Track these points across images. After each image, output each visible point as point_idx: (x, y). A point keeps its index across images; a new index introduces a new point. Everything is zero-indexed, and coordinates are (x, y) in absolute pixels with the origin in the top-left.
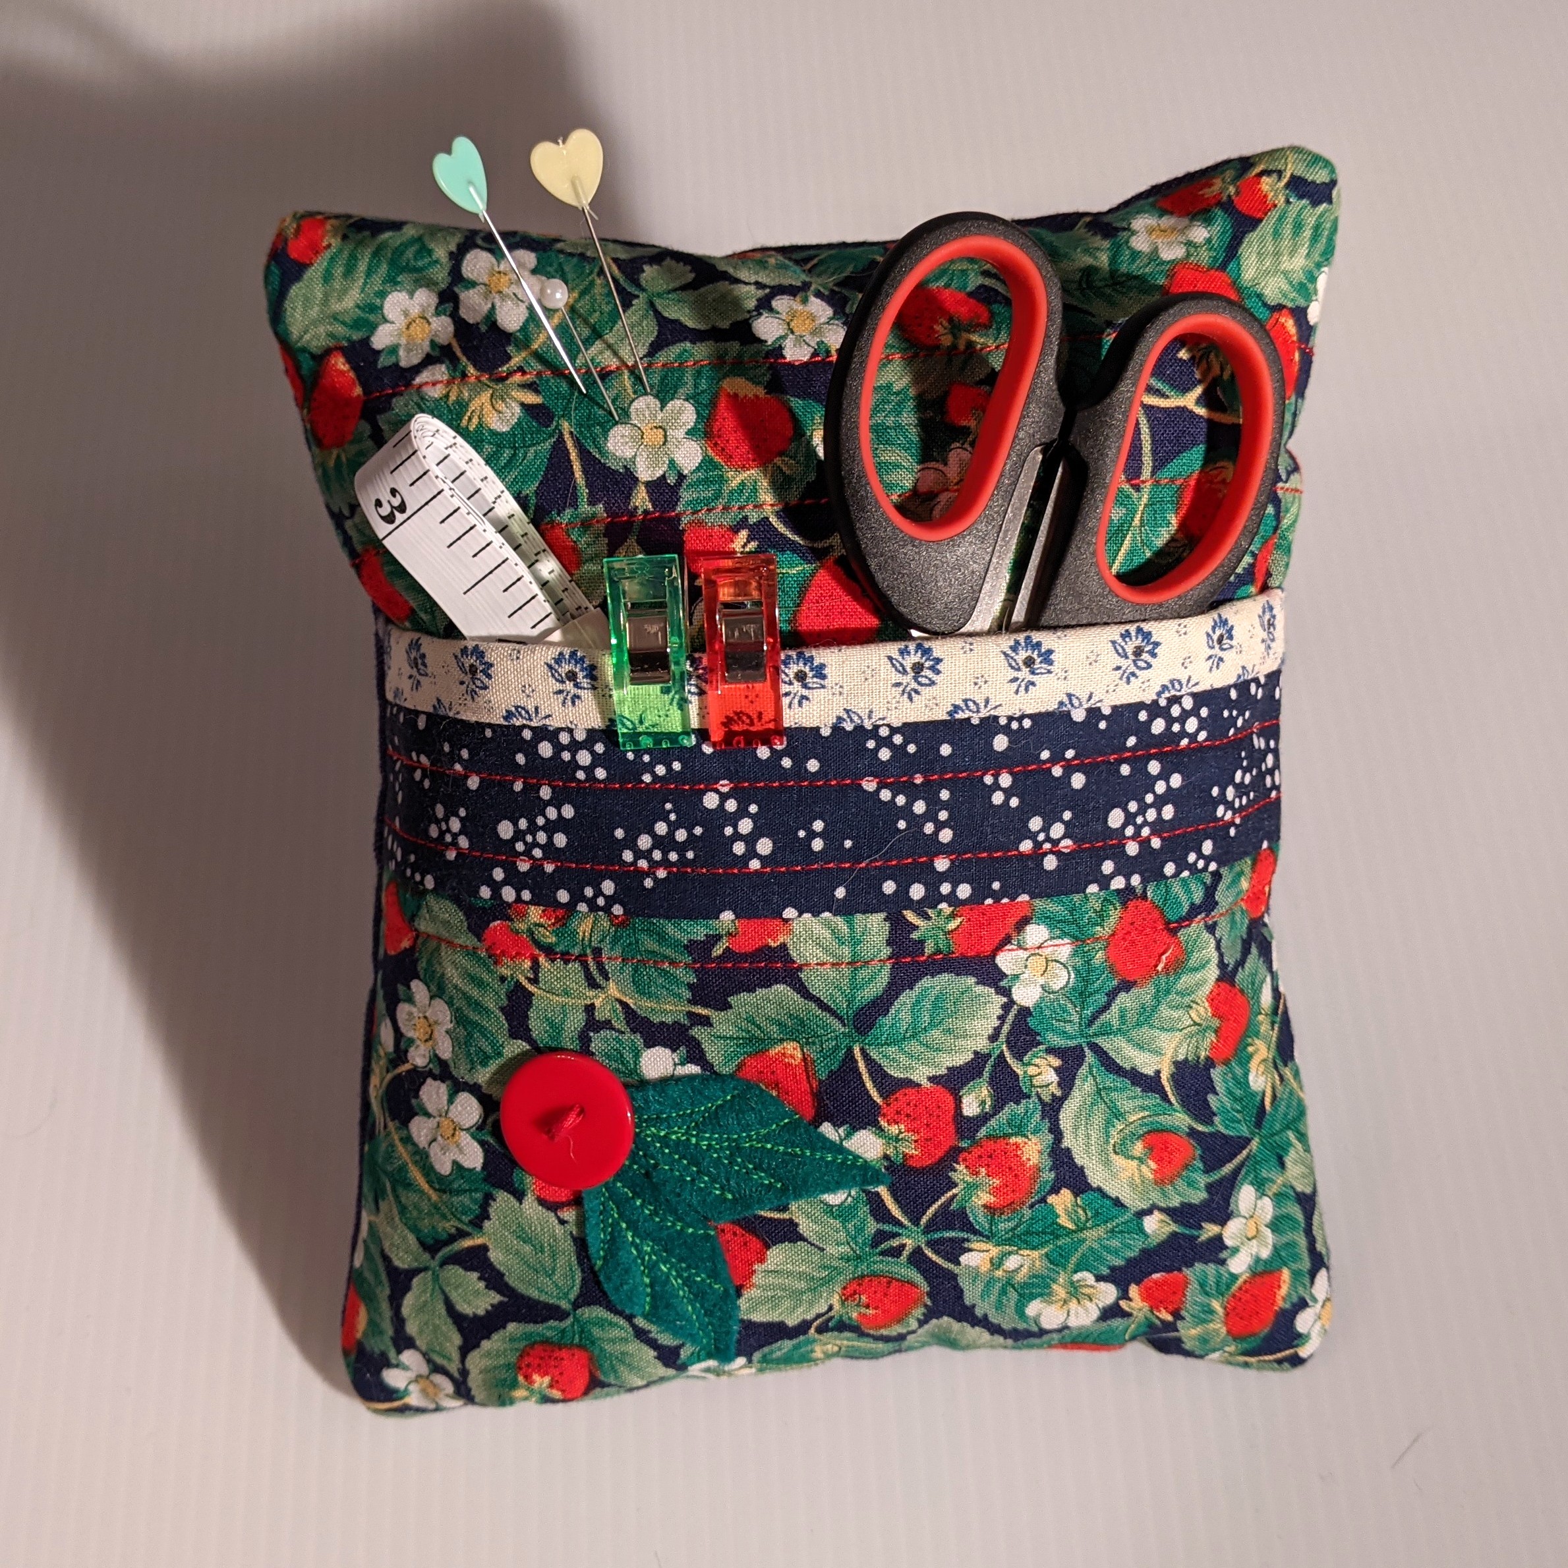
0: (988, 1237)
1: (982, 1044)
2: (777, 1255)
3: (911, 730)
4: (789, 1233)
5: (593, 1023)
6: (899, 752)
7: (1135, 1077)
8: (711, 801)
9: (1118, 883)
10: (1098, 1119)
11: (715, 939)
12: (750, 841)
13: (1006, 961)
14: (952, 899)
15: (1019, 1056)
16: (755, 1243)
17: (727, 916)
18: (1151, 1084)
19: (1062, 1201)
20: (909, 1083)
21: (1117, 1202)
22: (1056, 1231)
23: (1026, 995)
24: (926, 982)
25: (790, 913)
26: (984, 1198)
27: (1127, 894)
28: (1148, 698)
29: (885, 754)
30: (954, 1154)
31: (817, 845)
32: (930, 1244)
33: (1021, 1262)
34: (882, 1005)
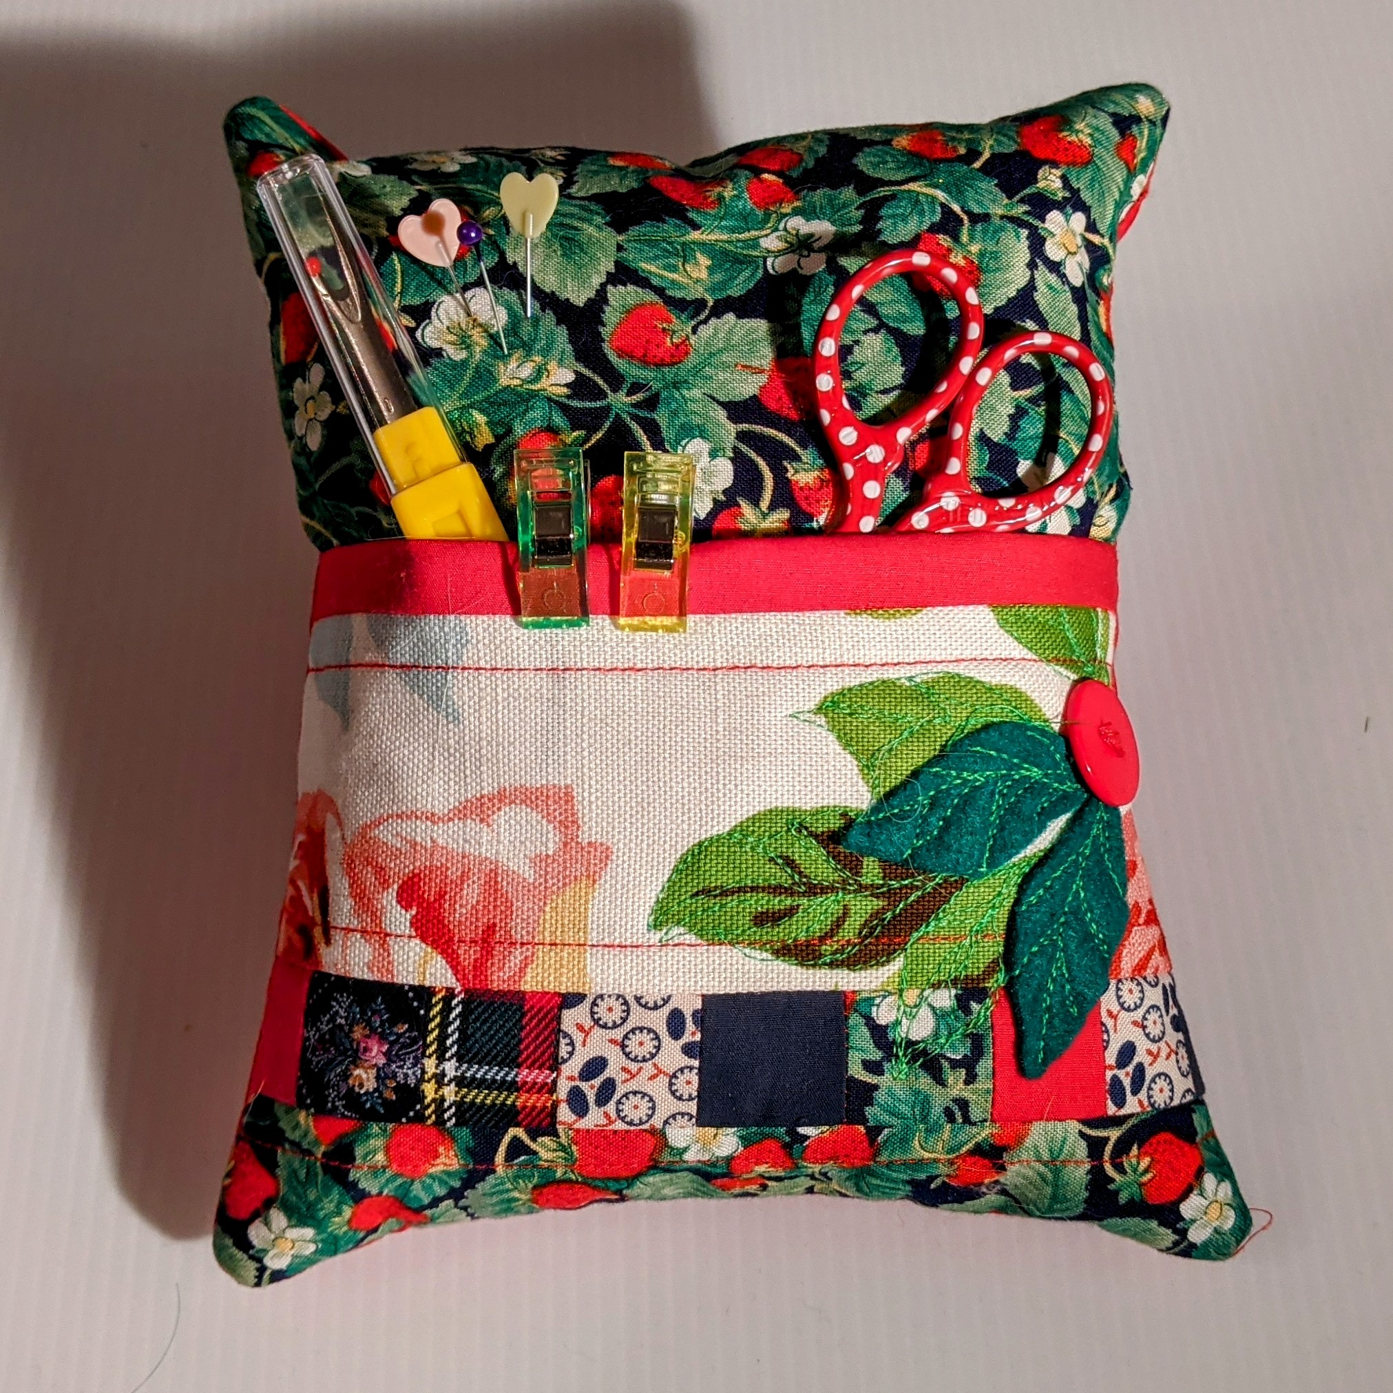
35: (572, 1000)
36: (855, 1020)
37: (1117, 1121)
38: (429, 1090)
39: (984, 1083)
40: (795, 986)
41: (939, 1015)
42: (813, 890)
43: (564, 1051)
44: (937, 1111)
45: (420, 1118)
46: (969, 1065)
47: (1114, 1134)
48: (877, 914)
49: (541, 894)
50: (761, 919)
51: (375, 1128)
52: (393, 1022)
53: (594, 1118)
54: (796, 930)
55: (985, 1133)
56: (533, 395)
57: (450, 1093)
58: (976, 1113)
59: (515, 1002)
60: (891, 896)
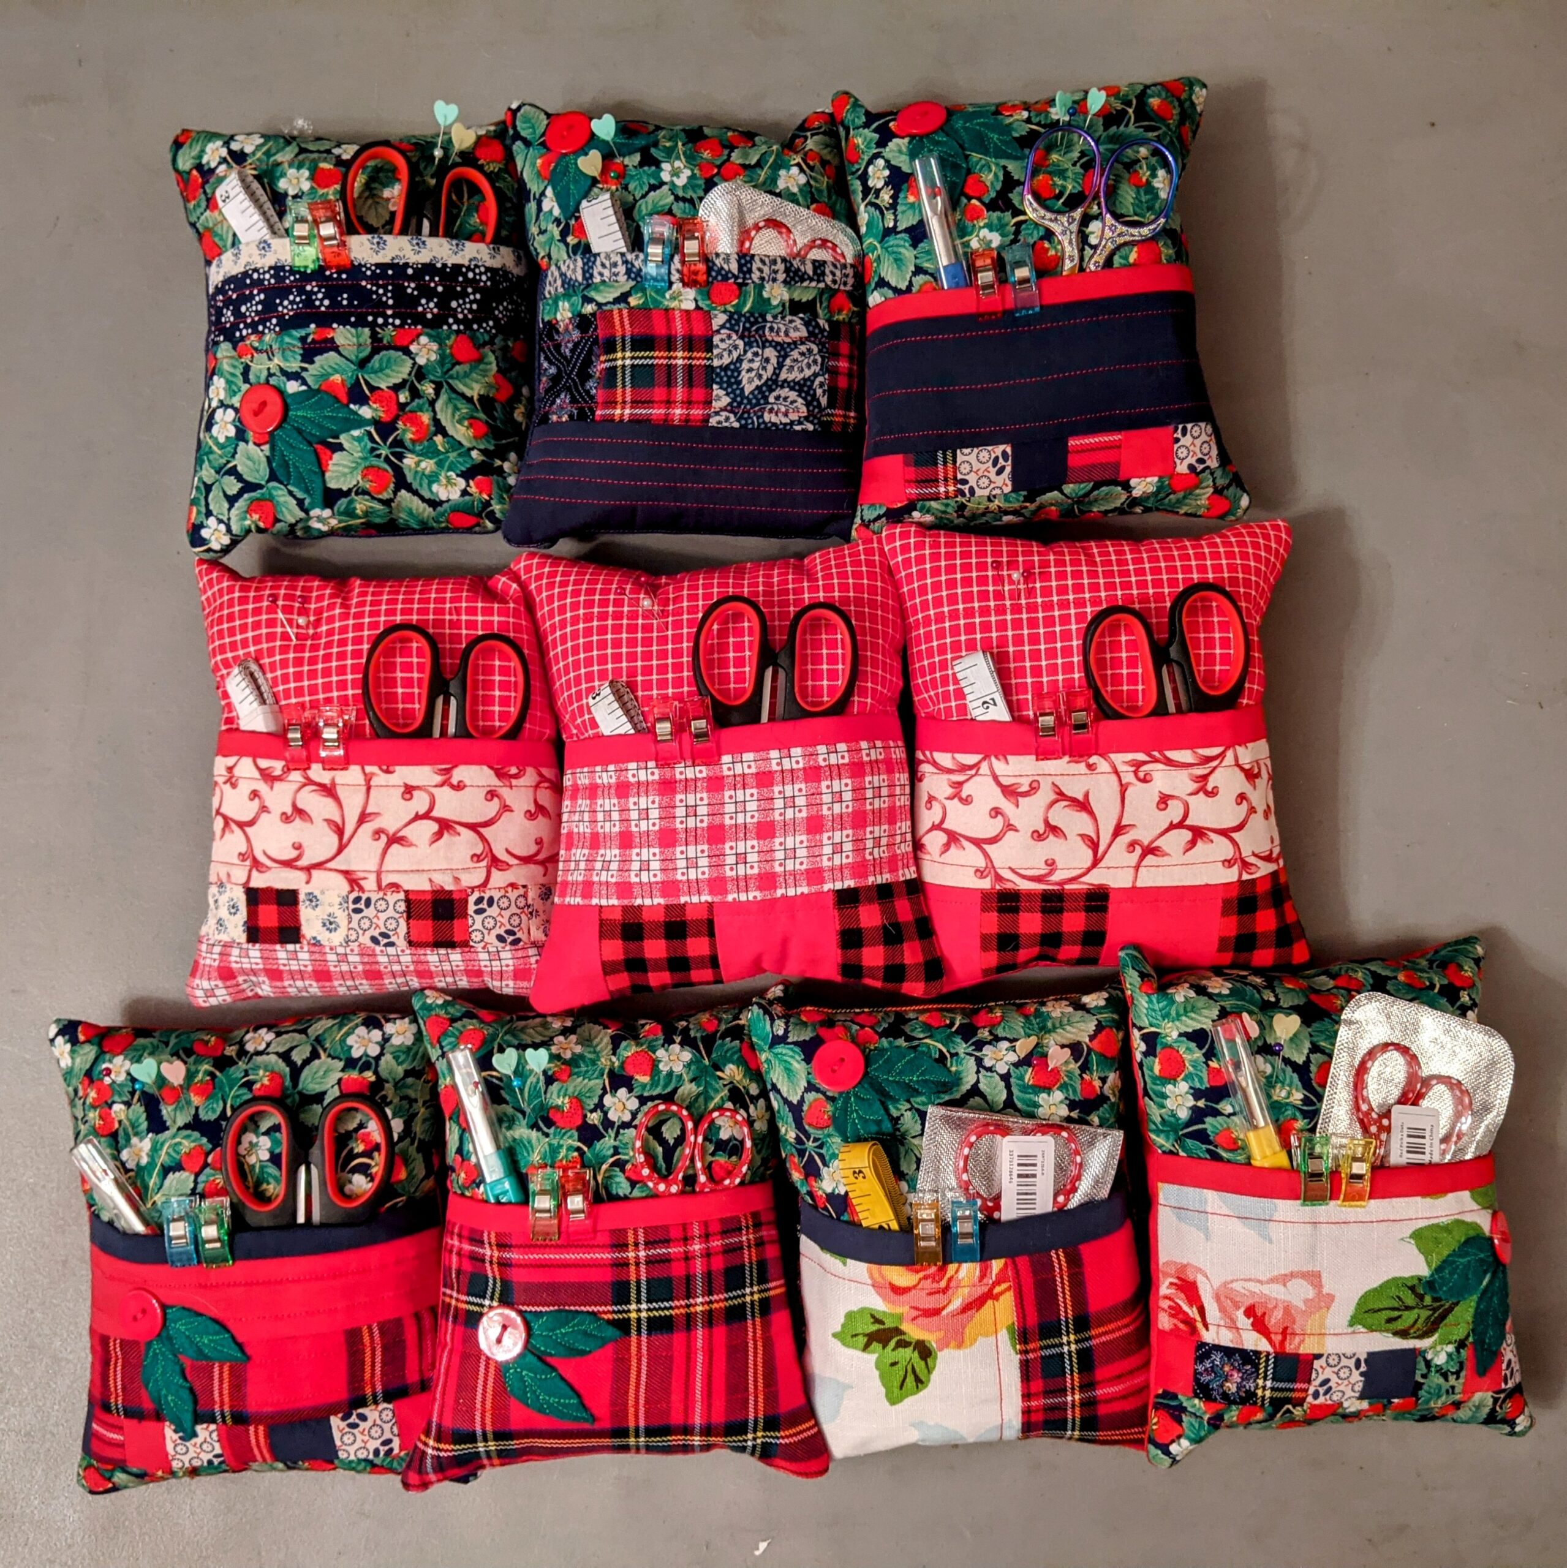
0: (412, 452)
1: (405, 376)
2: (337, 456)
3: (377, 265)
4: (340, 448)
5: (270, 375)
6: (373, 272)
7: (463, 396)
8: (308, 288)
9: (455, 327)
10: (450, 411)
11: (308, 335)
12: (321, 300)
13: (413, 348)
14: (393, 324)
15: (419, 382)
16: (328, 452)
17: (313, 326)
18: (470, 400)
19: (439, 439)
20: (379, 388)
21: (460, 443)
22: (439, 453)
23: (421, 361)
24: (384, 353)
25: (335, 325)
26: (409, 436)
27: (458, 332)
28: (467, 263)
29: (369, 273)
30: (397, 418)
31: (345, 302)
32: (393, 454)
33: (428, 465)
34: (368, 359)
35: (1318, 1356)
36: (1420, 1359)
37: (1503, 1391)
38: (1260, 1392)
39: (1462, 1380)
40: (1398, 1347)
41: (1449, 1355)
42: (1408, 1308)
43: (1314, 1376)
44: (1443, 1390)
45: (1255, 1403)
46: (1457, 1374)
47: (1502, 1396)
48: (1429, 1318)
49: (1307, 1314)
50: (1390, 1320)
51: (1234, 1407)
52: (1244, 1364)
53: (1321, 1400)
54: (1400, 1325)
55: (1458, 1397)
56: (1287, 1104)
57: (1268, 1393)
58: (1457, 1390)
59: (1296, 1357)
60: (1434, 1310)
